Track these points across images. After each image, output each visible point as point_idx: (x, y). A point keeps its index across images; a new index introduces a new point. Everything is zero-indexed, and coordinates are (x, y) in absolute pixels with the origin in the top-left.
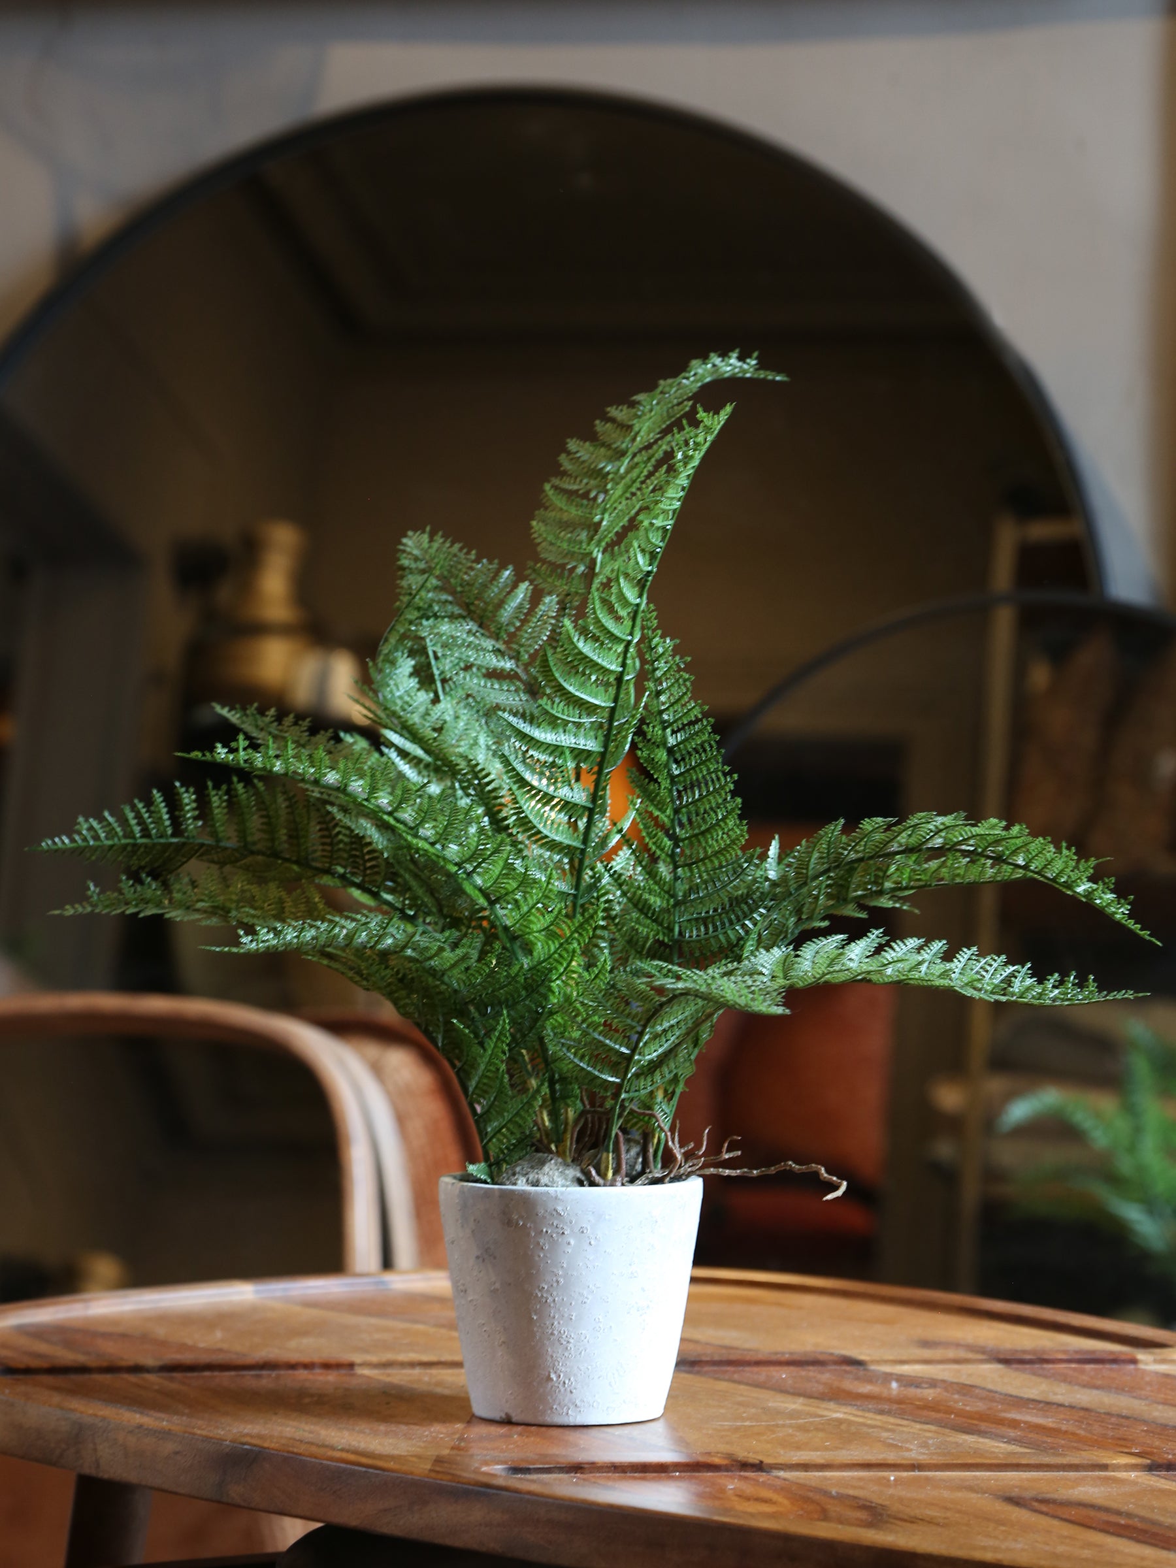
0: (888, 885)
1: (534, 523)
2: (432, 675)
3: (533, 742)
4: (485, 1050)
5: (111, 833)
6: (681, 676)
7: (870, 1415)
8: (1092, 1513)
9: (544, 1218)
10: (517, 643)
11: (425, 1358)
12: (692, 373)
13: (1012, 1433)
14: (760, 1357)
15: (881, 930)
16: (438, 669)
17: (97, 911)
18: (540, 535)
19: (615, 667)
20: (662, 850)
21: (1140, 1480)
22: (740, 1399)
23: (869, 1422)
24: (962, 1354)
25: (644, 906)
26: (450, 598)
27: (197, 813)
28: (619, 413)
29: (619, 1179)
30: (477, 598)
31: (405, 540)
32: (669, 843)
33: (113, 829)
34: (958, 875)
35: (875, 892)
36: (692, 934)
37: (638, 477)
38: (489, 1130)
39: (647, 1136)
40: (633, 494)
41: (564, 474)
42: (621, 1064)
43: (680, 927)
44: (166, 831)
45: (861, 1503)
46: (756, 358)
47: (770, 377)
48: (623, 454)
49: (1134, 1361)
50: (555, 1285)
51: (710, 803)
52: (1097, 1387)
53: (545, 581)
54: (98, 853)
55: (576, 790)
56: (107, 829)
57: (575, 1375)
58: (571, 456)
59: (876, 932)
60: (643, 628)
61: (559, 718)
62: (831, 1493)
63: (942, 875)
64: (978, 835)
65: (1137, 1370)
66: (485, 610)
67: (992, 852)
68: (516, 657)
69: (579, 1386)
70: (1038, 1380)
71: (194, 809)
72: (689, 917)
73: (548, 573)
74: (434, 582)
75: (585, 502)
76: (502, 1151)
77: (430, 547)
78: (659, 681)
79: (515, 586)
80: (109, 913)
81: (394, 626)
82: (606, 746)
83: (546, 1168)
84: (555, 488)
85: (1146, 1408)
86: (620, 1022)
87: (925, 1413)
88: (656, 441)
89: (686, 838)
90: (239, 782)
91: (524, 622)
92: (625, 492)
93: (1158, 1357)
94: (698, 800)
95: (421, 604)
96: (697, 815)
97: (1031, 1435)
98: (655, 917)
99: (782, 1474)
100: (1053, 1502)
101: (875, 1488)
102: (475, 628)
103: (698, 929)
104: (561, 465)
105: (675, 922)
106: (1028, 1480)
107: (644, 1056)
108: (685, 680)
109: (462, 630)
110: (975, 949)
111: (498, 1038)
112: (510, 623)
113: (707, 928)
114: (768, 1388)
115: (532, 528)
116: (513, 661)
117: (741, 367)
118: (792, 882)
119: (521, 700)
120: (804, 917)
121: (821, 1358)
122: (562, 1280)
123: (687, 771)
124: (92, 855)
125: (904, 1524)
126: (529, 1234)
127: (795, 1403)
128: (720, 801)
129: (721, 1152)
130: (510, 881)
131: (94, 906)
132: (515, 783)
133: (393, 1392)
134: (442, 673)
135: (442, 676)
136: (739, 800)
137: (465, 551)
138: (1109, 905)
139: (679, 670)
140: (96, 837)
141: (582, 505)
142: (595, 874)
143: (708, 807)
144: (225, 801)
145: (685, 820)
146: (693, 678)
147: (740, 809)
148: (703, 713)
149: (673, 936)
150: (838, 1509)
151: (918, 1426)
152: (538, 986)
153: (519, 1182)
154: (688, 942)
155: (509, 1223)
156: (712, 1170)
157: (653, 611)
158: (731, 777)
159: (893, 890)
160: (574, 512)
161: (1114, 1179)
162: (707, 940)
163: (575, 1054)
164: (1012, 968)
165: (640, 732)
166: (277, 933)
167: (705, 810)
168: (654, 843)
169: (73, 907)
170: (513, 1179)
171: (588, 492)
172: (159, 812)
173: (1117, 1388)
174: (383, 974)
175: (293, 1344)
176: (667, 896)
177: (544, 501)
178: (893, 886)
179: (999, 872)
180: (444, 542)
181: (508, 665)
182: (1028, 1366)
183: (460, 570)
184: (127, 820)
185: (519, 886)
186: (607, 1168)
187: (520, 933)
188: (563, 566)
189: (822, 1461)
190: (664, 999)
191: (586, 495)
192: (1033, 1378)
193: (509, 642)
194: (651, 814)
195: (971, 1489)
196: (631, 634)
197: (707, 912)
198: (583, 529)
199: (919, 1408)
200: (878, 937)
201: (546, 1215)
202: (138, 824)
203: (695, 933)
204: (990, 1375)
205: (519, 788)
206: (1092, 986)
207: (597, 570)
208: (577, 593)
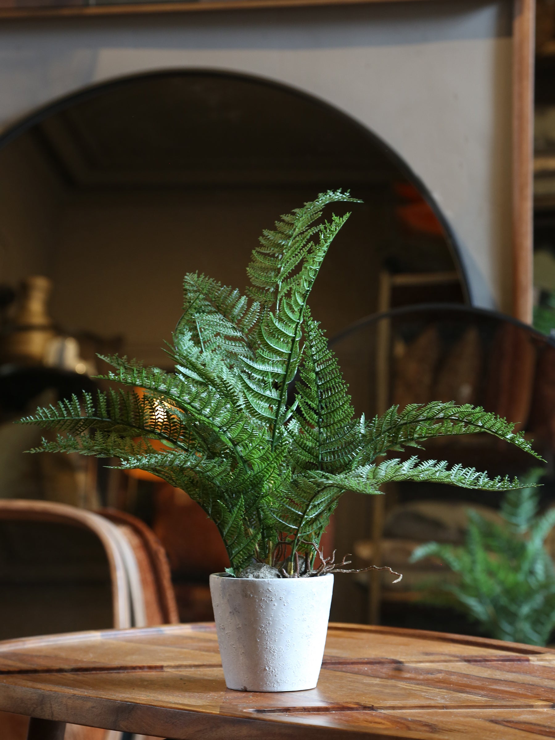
0: (416, 436)
1: (248, 269)
2: (199, 340)
3: (254, 370)
4: (232, 515)
5: (53, 415)
6: (322, 339)
7: (413, 685)
8: (533, 727)
9: (263, 593)
10: (242, 325)
11: (196, 663)
12: (320, 199)
13: (482, 693)
14: (353, 661)
15: (417, 456)
16: (202, 337)
17: (46, 451)
18: (251, 274)
19: (292, 335)
20: (313, 420)
21: (549, 712)
22: (350, 679)
23: (414, 688)
24: (448, 658)
25: (304, 446)
26: (209, 304)
27: (92, 405)
28: (287, 218)
29: (296, 574)
30: (222, 304)
31: (186, 277)
32: (316, 417)
33: (54, 413)
34: (449, 431)
35: (410, 439)
36: (327, 459)
37: (298, 247)
38: (233, 552)
39: (307, 555)
40: (296, 255)
41: (262, 246)
42: (298, 520)
43: (322, 456)
44: (78, 413)
45: (424, 723)
46: (349, 193)
47: (355, 201)
48: (290, 236)
49: (528, 660)
50: (268, 625)
51: (336, 397)
52: (514, 672)
53: (254, 295)
54: (47, 424)
55: (273, 392)
56: (51, 413)
57: (277, 668)
58: (264, 238)
59: (414, 457)
60: (304, 316)
61: (266, 358)
62: (408, 719)
63: (441, 431)
64: (461, 412)
65: (530, 664)
66: (226, 309)
67: (467, 419)
68: (242, 331)
69: (279, 673)
70: (486, 669)
71: (91, 403)
72: (326, 451)
73: (256, 291)
74: (201, 296)
75: (272, 259)
76: (240, 562)
77: (198, 280)
78: (312, 341)
79: (240, 298)
80: (52, 452)
81: (183, 316)
82: (287, 372)
83: (262, 570)
84: (258, 252)
85: (540, 681)
86: (299, 500)
87: (438, 684)
88: (307, 230)
89: (325, 414)
90: (112, 390)
91: (245, 314)
92: (291, 254)
93: (539, 658)
94: (330, 396)
95: (197, 306)
96: (330, 403)
97: (491, 693)
98: (310, 451)
99: (383, 711)
100: (513, 722)
101: (428, 717)
102: (222, 318)
103: (330, 457)
104: (260, 242)
105: (319, 454)
106: (497, 712)
107: (309, 516)
108: (324, 341)
109: (217, 318)
110: (460, 464)
111: (239, 509)
112: (239, 315)
113: (334, 456)
114: (360, 674)
115: (247, 271)
116: (240, 333)
117: (342, 196)
118: (374, 434)
119: (245, 351)
120: (377, 451)
121: (382, 660)
122: (271, 622)
123: (325, 383)
124: (44, 425)
125: (447, 732)
126: (255, 601)
127: (376, 681)
128: (341, 396)
129: (342, 561)
130: (244, 435)
131: (45, 449)
132: (245, 389)
133: (185, 679)
134: (204, 338)
135: (204, 340)
136: (350, 396)
137: (215, 282)
138: (522, 444)
139: (321, 336)
140: (46, 417)
141: (271, 260)
142: (280, 431)
143: (335, 399)
144: (105, 399)
145: (324, 406)
146: (327, 339)
147: (350, 400)
148: (333, 356)
149: (318, 460)
150: (414, 726)
151: (438, 690)
152: (258, 484)
153: (250, 576)
154: (326, 463)
155: (246, 596)
156: (338, 570)
157: (309, 308)
158: (346, 385)
159: (418, 438)
160: (267, 263)
161: (463, 587)
162: (334, 462)
163: (277, 516)
164: (478, 474)
165: (302, 365)
166: (139, 460)
167: (333, 400)
168: (309, 417)
169: (35, 450)
170: (246, 575)
171: (274, 254)
172: (75, 404)
173: (523, 672)
174: (184, 479)
175: (129, 658)
176: (315, 441)
177: (253, 258)
178: (418, 436)
179: (468, 429)
180: (205, 278)
181: (239, 334)
182: (479, 663)
183: (214, 291)
184: (61, 408)
185: (249, 437)
186: (291, 570)
187: (248, 459)
188: (264, 288)
189: (401, 705)
190: (319, 489)
191: (273, 256)
192: (483, 668)
193: (238, 324)
194: (307, 403)
195: (472, 717)
196: (299, 319)
197: (334, 449)
198: (272, 271)
199: (437, 682)
200: (415, 459)
201: (264, 592)
202: (66, 410)
203: (329, 458)
204: (462, 667)
205: (248, 391)
206: (517, 481)
207: (279, 290)
208: (270, 301)
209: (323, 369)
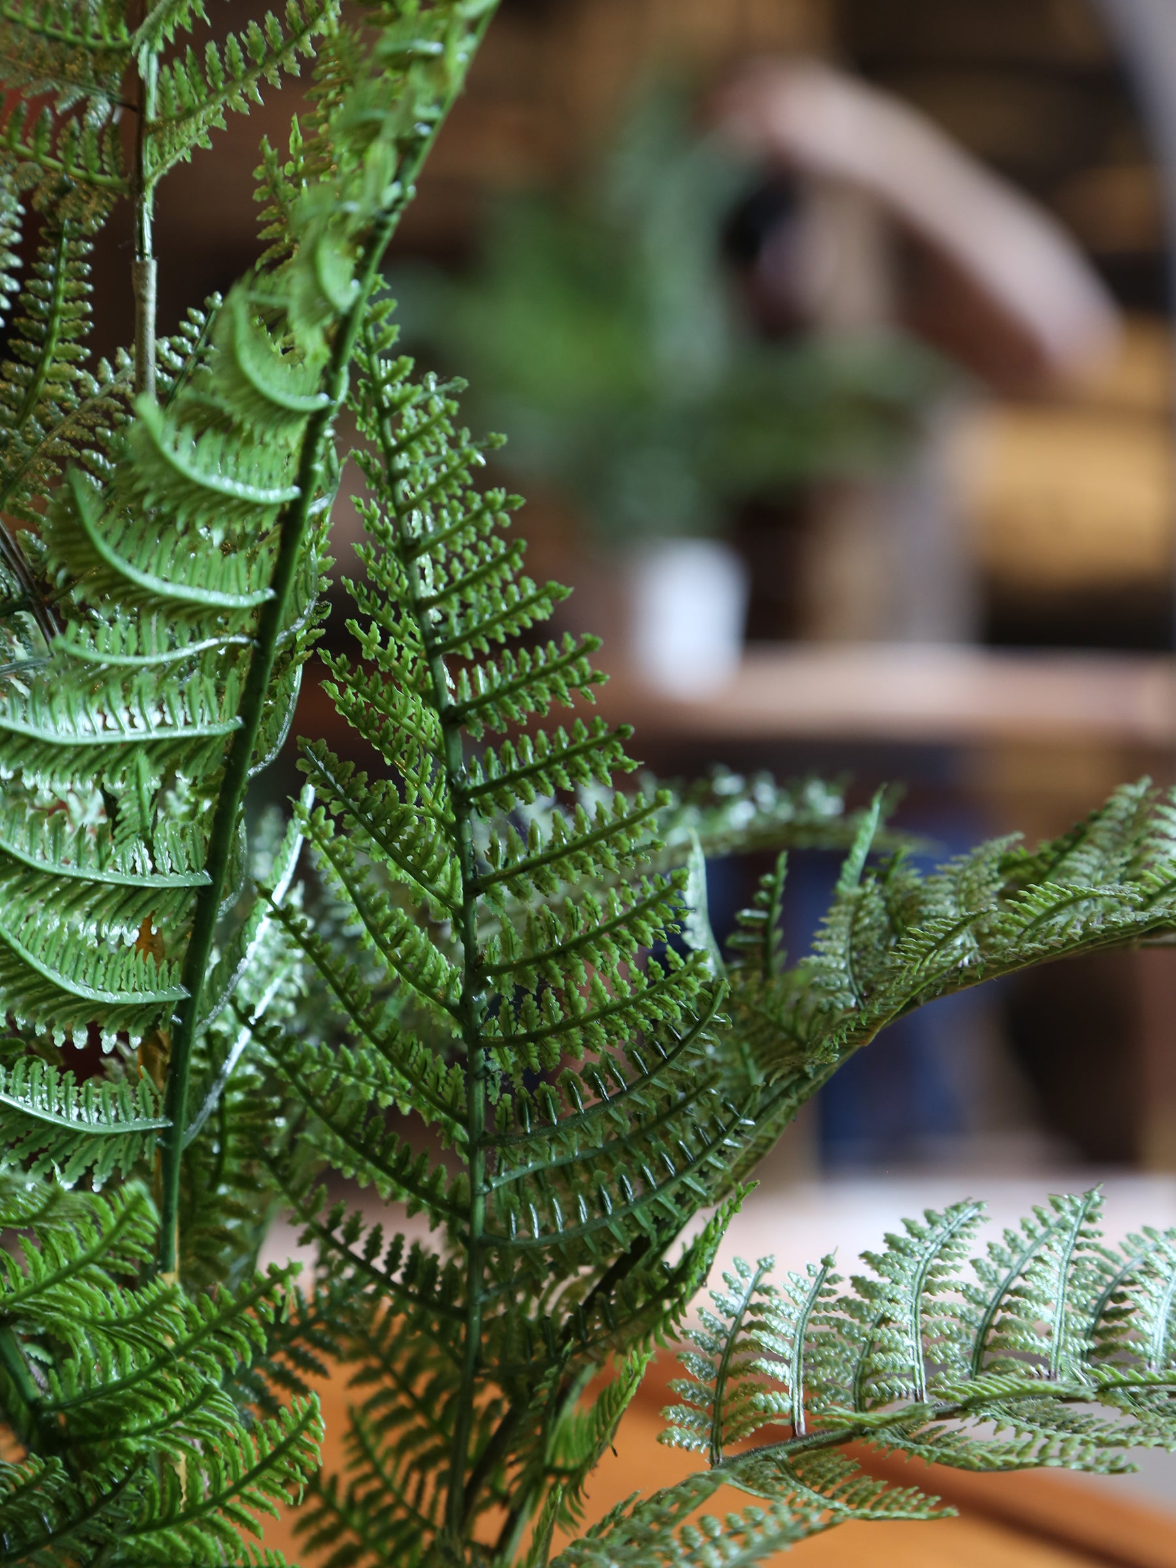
19: (278, 492)
61: (111, 668)
82: (245, 711)
105: (475, 1192)
196: (328, 387)
207: (151, 116)
208: (90, 182)
209: (495, 696)
